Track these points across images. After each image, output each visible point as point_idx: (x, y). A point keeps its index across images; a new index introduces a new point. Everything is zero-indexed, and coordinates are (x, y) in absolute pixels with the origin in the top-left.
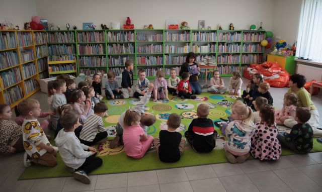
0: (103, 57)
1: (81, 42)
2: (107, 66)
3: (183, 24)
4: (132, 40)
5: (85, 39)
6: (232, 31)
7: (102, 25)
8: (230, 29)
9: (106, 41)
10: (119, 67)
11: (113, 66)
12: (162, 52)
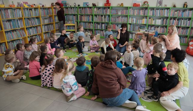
0: (91, 23)
1: (81, 14)
2: (94, 29)
3: (145, 2)
4: (108, 14)
5: (82, 12)
6: (185, 8)
7: (93, 4)
8: (184, 7)
9: (94, 14)
10: (100, 30)
11: (97, 29)
12: (127, 22)
